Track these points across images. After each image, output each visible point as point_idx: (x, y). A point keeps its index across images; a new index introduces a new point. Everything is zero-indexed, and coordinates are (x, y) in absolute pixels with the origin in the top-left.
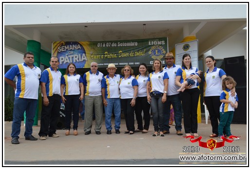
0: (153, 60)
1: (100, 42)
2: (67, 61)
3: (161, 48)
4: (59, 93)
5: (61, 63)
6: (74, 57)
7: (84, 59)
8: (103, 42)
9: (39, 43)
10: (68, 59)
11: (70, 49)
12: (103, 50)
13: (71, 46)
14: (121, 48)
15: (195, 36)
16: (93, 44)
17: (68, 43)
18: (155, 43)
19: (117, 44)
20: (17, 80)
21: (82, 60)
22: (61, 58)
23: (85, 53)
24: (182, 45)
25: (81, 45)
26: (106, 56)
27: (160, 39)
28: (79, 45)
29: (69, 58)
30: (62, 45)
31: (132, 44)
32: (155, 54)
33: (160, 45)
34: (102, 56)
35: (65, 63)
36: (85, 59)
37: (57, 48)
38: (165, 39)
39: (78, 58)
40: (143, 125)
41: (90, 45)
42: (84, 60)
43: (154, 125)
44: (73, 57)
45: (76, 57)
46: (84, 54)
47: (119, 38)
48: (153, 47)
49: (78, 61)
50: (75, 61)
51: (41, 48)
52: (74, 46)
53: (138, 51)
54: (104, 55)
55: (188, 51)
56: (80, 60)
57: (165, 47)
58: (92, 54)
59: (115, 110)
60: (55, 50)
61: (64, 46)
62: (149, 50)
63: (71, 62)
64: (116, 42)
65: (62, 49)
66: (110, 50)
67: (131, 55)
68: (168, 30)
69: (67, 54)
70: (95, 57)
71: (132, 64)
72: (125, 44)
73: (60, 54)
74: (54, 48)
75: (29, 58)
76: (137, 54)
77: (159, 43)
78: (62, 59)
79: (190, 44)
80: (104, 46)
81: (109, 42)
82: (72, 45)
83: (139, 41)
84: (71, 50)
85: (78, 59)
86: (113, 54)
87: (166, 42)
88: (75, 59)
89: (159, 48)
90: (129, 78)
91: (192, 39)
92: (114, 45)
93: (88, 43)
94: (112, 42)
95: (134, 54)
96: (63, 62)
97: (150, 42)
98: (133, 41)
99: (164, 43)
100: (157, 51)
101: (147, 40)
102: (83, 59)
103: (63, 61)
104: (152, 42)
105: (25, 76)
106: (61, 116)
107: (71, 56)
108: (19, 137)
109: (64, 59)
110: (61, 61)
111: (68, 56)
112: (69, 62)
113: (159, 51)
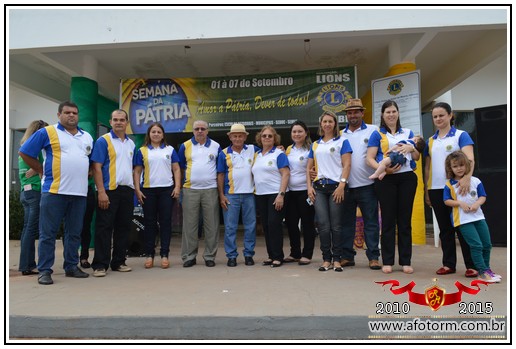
1: (217, 79)
2: (150, 119)
3: (341, 89)
4: (130, 183)
5: (138, 123)
6: (165, 110)
7: (184, 114)
8: (221, 79)
9: (95, 84)
10: (152, 115)
11: (157, 93)
12: (223, 95)
13: (157, 87)
14: (259, 90)
15: (413, 62)
16: (203, 83)
17: (151, 83)
18: (329, 78)
19: (251, 83)
20: (45, 158)
21: (180, 117)
22: (138, 112)
23: (186, 102)
24: (386, 83)
25: (178, 86)
26: (228, 107)
27: (340, 71)
28: (174, 85)
29: (155, 112)
30: (140, 86)
31: (281, 82)
32: (329, 102)
33: (340, 83)
34: (222, 107)
35: (146, 122)
36: (187, 113)
37: (131, 93)
38: (350, 70)
39: (171, 111)
40: (302, 248)
41: (196, 85)
42: (185, 117)
43: (322, 248)
44: (161, 111)
45: (168, 110)
46: (184, 105)
47: (257, 70)
48: (325, 87)
49: (172, 118)
50: (166, 119)
51: (99, 92)
52: (163, 87)
53: (294, 96)
54: (225, 104)
55: (398, 95)
56: (176, 117)
57: (350, 86)
58: (200, 104)
59: (244, 217)
60: (126, 96)
61: (144, 87)
62: (316, 94)
63: (159, 120)
64: (249, 78)
65: (141, 94)
66: (236, 95)
67: (281, 103)
68: (357, 50)
69: (150, 105)
70: (207, 108)
71: (283, 122)
72: (268, 83)
73: (136, 103)
74: (125, 91)
75: (68, 113)
76: (293, 102)
77: (339, 78)
78: (141, 114)
79: (403, 80)
80: (224, 86)
81: (234, 78)
82: (160, 85)
83: (296, 75)
84: (159, 96)
85: (173, 114)
86: (242, 103)
87: (352, 76)
88: (165, 114)
89: (339, 90)
90: (271, 152)
91: (407, 69)
92: (245, 84)
93: (191, 80)
94: (240, 78)
95: (286, 102)
96: (142, 121)
97: (318, 77)
98: (284, 75)
99: (348, 79)
100: (333, 95)
101: (313, 74)
102: (182, 114)
103: (142, 117)
104: (324, 77)
105: (59, 149)
106: (138, 229)
107: (158, 109)
108: (52, 271)
109: (144, 114)
110: (138, 119)
111: (151, 107)
112: (154, 121)
113: (338, 95)
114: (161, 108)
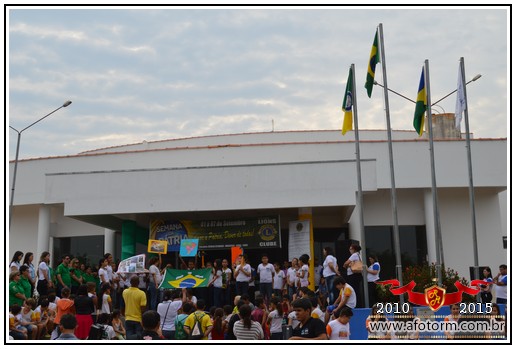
0: (263, 241)
3: (272, 227)
12: (206, 231)
14: (227, 228)
16: (196, 223)
17: (167, 223)
18: (265, 221)
19: (223, 224)
24: (295, 224)
25: (182, 225)
26: (210, 237)
27: (271, 218)
28: (180, 224)
30: (161, 224)
31: (239, 223)
32: (265, 234)
33: (271, 224)
34: (206, 237)
37: (156, 228)
41: (192, 224)
48: (263, 226)
52: (174, 225)
53: (246, 231)
57: (276, 226)
61: (163, 225)
62: (258, 230)
64: (222, 221)
65: (161, 229)
66: (216, 230)
67: (239, 235)
71: (240, 245)
72: (231, 224)
76: (245, 234)
77: (270, 222)
79: (303, 224)
80: (208, 225)
82: (172, 224)
83: (247, 220)
87: (277, 220)
89: (270, 228)
92: (219, 224)
93: (190, 222)
94: (217, 221)
95: (241, 234)
97: (259, 221)
99: (275, 222)
100: (267, 231)
101: (256, 219)
104: (262, 221)
113: (270, 231)
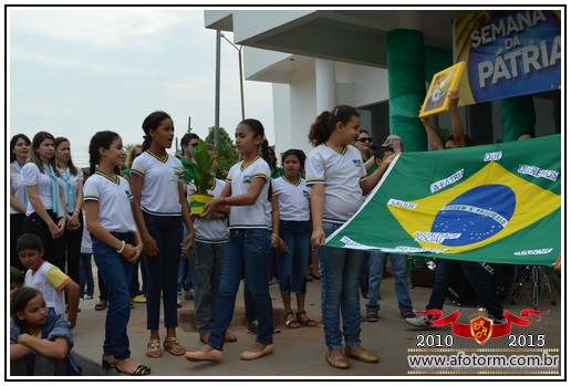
2: (501, 75)
5: (482, 84)
6: (525, 55)
10: (504, 67)
11: (510, 29)
21: (553, 62)
22: (481, 66)
29: (508, 62)
30: (483, 21)
35: (494, 81)
37: (469, 37)
39: (536, 55)
44: (519, 58)
45: (530, 54)
46: (558, 39)
49: (537, 67)
50: (527, 70)
52: (520, 17)
60: (461, 44)
61: (489, 23)
63: (515, 74)
65: (484, 35)
69: (500, 51)
73: (477, 53)
74: (460, 38)
78: (486, 70)
82: (514, 14)
84: (513, 33)
85: (539, 60)
88: (526, 62)
96: (488, 80)
102: (555, 56)
103: (488, 74)
107: (512, 56)
109: (491, 68)
110: (482, 77)
111: (502, 55)
112: (508, 77)
114: (517, 53)
